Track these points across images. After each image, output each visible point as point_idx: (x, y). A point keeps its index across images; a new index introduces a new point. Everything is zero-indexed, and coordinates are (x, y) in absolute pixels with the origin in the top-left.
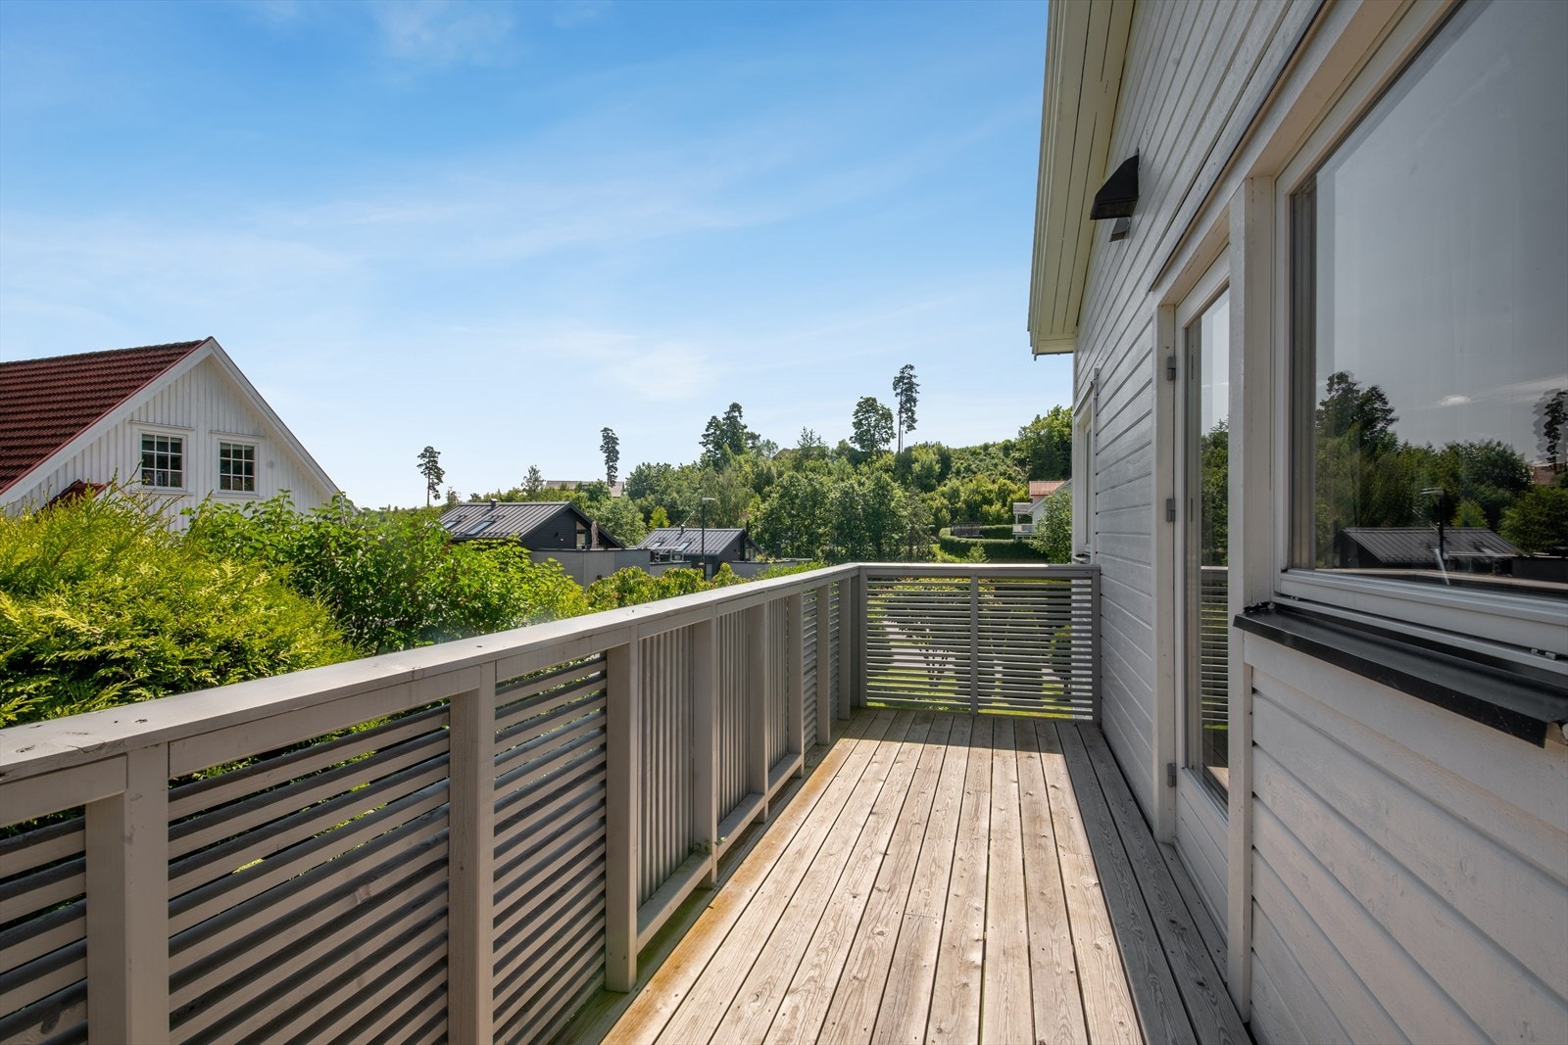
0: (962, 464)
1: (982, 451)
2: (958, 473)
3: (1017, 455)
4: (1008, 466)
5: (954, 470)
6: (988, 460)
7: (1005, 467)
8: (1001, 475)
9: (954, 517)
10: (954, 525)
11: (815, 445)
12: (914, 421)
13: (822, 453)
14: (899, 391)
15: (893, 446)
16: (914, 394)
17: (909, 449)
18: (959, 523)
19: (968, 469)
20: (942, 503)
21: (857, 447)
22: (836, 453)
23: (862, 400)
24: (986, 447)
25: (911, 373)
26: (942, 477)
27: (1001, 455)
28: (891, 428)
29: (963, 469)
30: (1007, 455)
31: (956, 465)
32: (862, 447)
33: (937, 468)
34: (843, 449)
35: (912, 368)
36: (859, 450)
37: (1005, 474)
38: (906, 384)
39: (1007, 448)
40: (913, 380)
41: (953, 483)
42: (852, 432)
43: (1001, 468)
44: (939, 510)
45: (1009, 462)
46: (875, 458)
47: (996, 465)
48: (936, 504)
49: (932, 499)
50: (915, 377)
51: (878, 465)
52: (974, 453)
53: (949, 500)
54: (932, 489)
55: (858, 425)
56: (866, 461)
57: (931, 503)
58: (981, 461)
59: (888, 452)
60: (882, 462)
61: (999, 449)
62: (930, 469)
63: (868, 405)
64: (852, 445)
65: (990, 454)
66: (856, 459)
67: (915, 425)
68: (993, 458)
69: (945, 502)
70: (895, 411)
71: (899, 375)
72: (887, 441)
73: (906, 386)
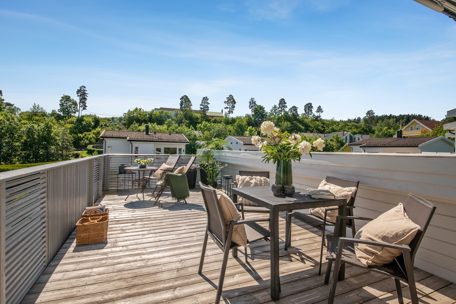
0: (104, 123)
1: (111, 120)
2: (102, 126)
3: (124, 122)
4: (120, 125)
5: (100, 125)
6: (113, 123)
7: (119, 125)
8: (117, 128)
9: (97, 141)
10: (96, 144)
11: (39, 111)
12: (86, 106)
13: (44, 114)
14: (79, 94)
15: (77, 115)
16: (86, 97)
17: (83, 116)
18: (99, 143)
19: (105, 125)
20: (93, 136)
21: (61, 114)
22: (50, 114)
23: (64, 96)
24: (113, 118)
25: (85, 89)
26: (95, 127)
27: (118, 121)
28: (77, 108)
29: (103, 125)
30: (120, 122)
31: (101, 123)
32: (63, 114)
33: (93, 124)
34: (53, 114)
35: (85, 87)
36: (62, 115)
37: (119, 128)
38: (82, 92)
39: (120, 119)
40: (86, 92)
41: (98, 129)
42: (59, 107)
43: (117, 126)
44: (91, 138)
45: (120, 124)
46: (67, 118)
47: (116, 125)
48: (90, 136)
49: (89, 135)
50: (86, 91)
51: (68, 121)
52: (108, 120)
53: (96, 135)
54: (90, 131)
55: (62, 105)
56: (63, 119)
57: (88, 136)
58: (110, 123)
59: (74, 116)
60: (70, 120)
61: (118, 120)
62: (90, 123)
63: (67, 98)
64: (59, 113)
65: (114, 121)
66: (59, 118)
67: (86, 108)
68: (115, 122)
69: (94, 136)
70: (78, 102)
71: (79, 89)
72: (75, 113)
73: (82, 93)
